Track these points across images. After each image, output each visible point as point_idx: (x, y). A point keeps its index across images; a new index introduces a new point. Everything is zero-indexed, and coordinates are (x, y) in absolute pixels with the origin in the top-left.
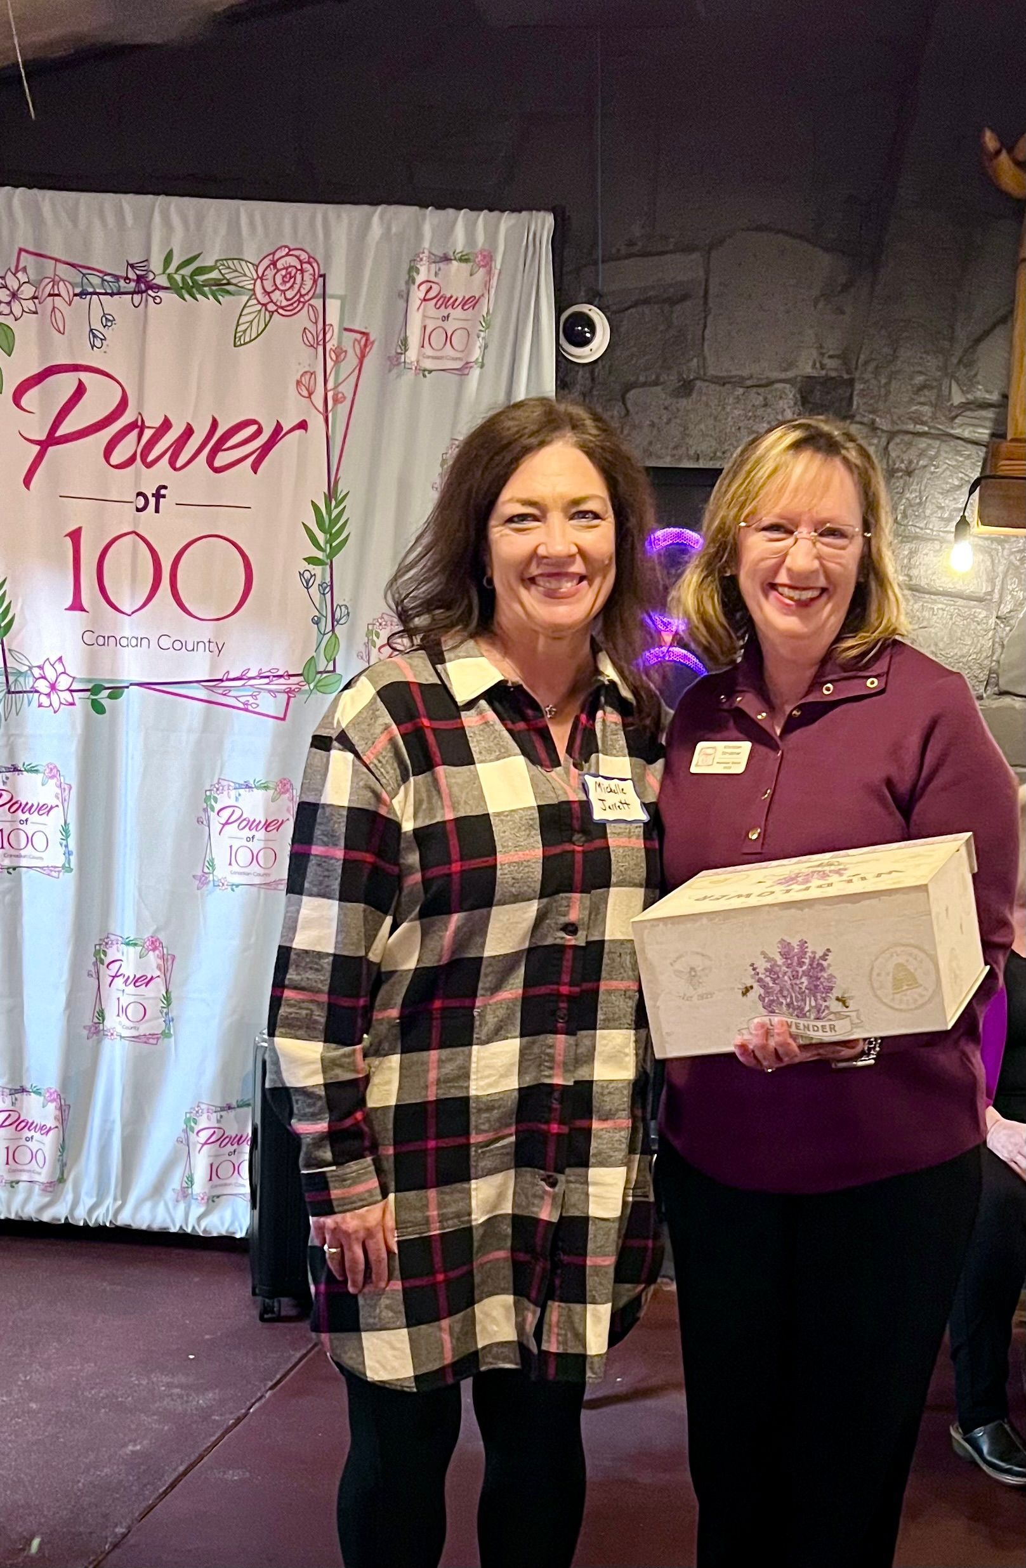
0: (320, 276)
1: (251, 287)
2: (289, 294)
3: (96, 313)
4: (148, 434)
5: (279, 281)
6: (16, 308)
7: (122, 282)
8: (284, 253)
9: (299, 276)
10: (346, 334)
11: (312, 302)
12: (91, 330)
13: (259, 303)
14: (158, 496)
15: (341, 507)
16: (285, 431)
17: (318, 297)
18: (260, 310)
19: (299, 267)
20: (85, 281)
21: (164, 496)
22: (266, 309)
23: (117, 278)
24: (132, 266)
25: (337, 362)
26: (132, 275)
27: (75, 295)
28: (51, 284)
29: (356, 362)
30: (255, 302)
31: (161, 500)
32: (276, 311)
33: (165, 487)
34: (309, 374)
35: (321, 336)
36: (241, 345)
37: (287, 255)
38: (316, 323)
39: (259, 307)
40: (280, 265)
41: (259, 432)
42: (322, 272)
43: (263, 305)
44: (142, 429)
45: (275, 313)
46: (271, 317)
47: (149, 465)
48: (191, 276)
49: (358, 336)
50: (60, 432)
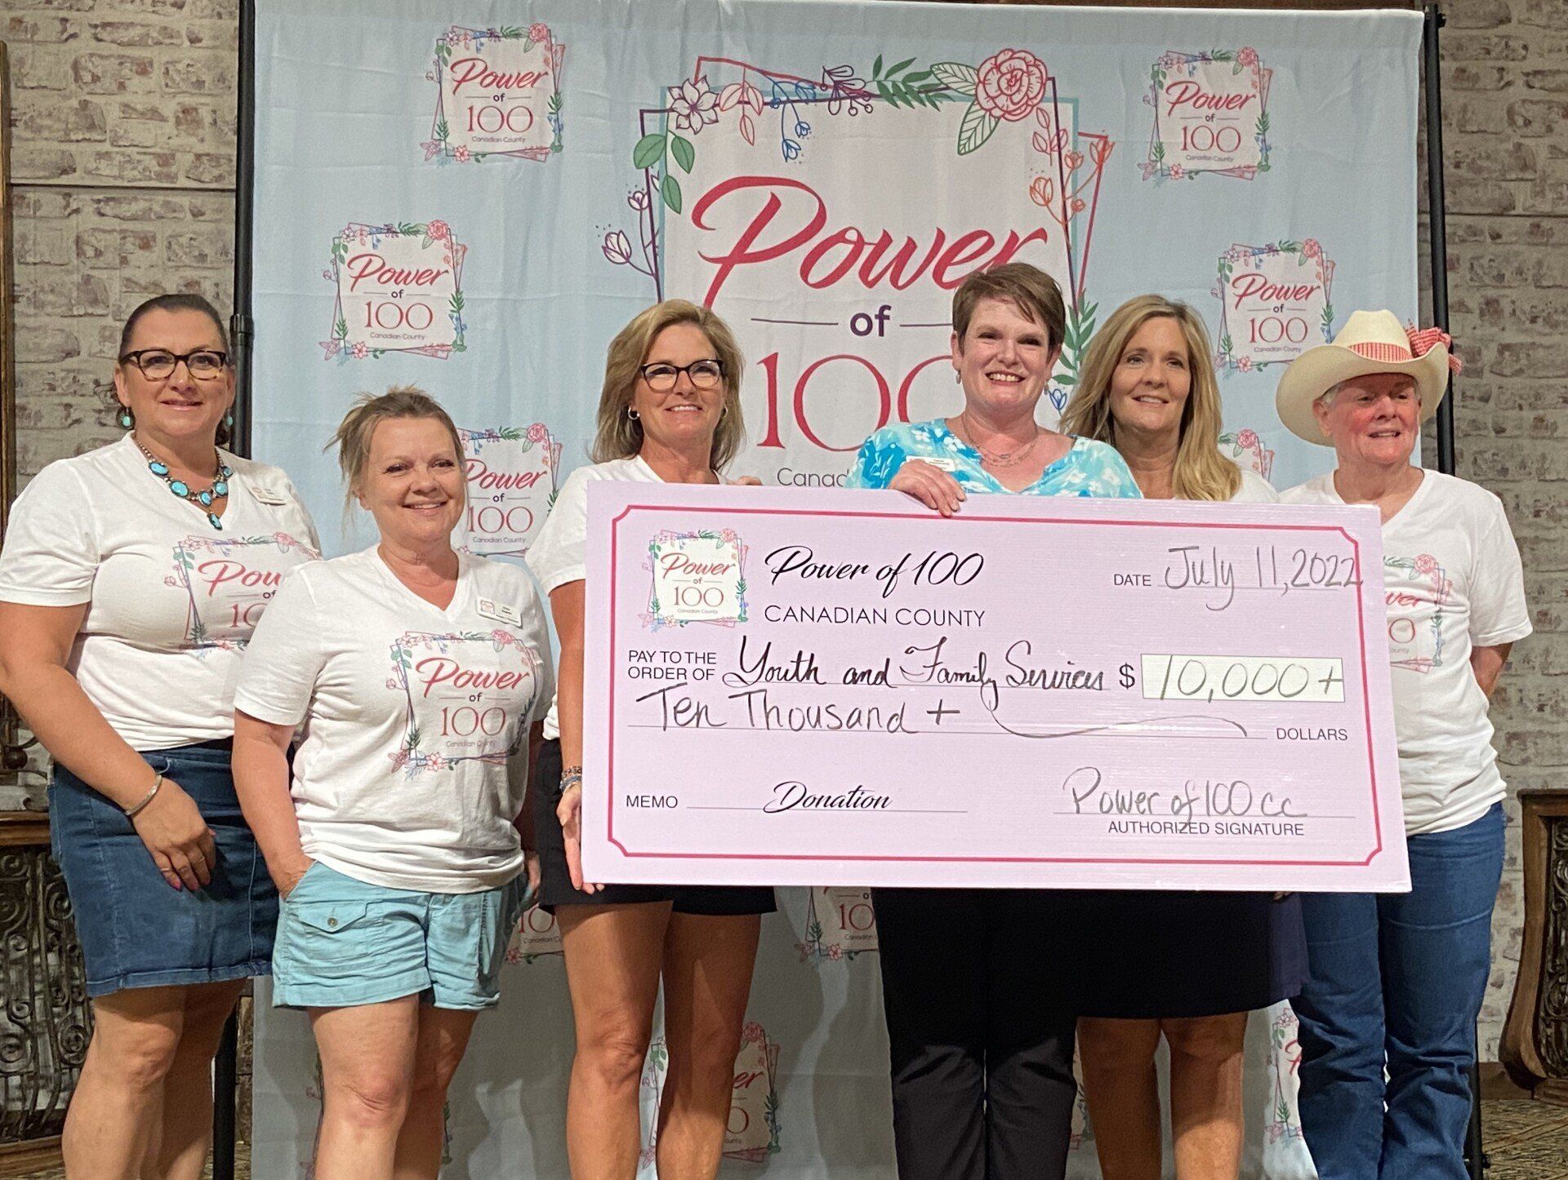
0: (1049, 79)
1: (973, 92)
2: (1016, 98)
3: (791, 123)
4: (867, 251)
5: (1004, 84)
6: (696, 120)
7: (818, 90)
8: (1008, 57)
9: (1025, 80)
10: (1081, 138)
11: (1040, 106)
12: (785, 141)
13: (982, 108)
14: (882, 317)
15: (1091, 320)
16: (1021, 240)
17: (1048, 101)
18: (984, 116)
19: (1025, 68)
20: (776, 89)
21: (888, 318)
22: (991, 115)
23: (813, 85)
24: (830, 73)
25: (1073, 168)
26: (829, 81)
27: (765, 104)
28: (739, 93)
29: (1095, 166)
30: (978, 107)
31: (885, 321)
32: (1003, 116)
33: (889, 308)
34: (1043, 182)
35: (1055, 142)
36: (965, 153)
37: (1011, 58)
38: (1048, 128)
39: (983, 112)
40: (1004, 69)
41: (990, 243)
42: (1050, 75)
43: (987, 110)
45: (1002, 120)
46: (997, 124)
47: (871, 285)
48: (904, 82)
49: (1097, 140)
50: (749, 250)
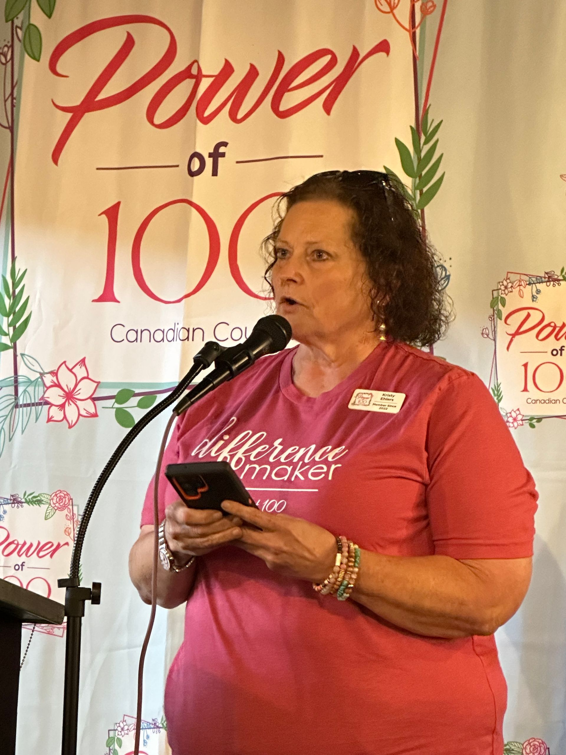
4: (205, 84)
14: (216, 155)
15: (433, 141)
16: (362, 56)
21: (223, 155)
31: (220, 159)
33: (225, 144)
41: (332, 63)
44: (198, 78)
47: (206, 121)
50: (101, 96)
